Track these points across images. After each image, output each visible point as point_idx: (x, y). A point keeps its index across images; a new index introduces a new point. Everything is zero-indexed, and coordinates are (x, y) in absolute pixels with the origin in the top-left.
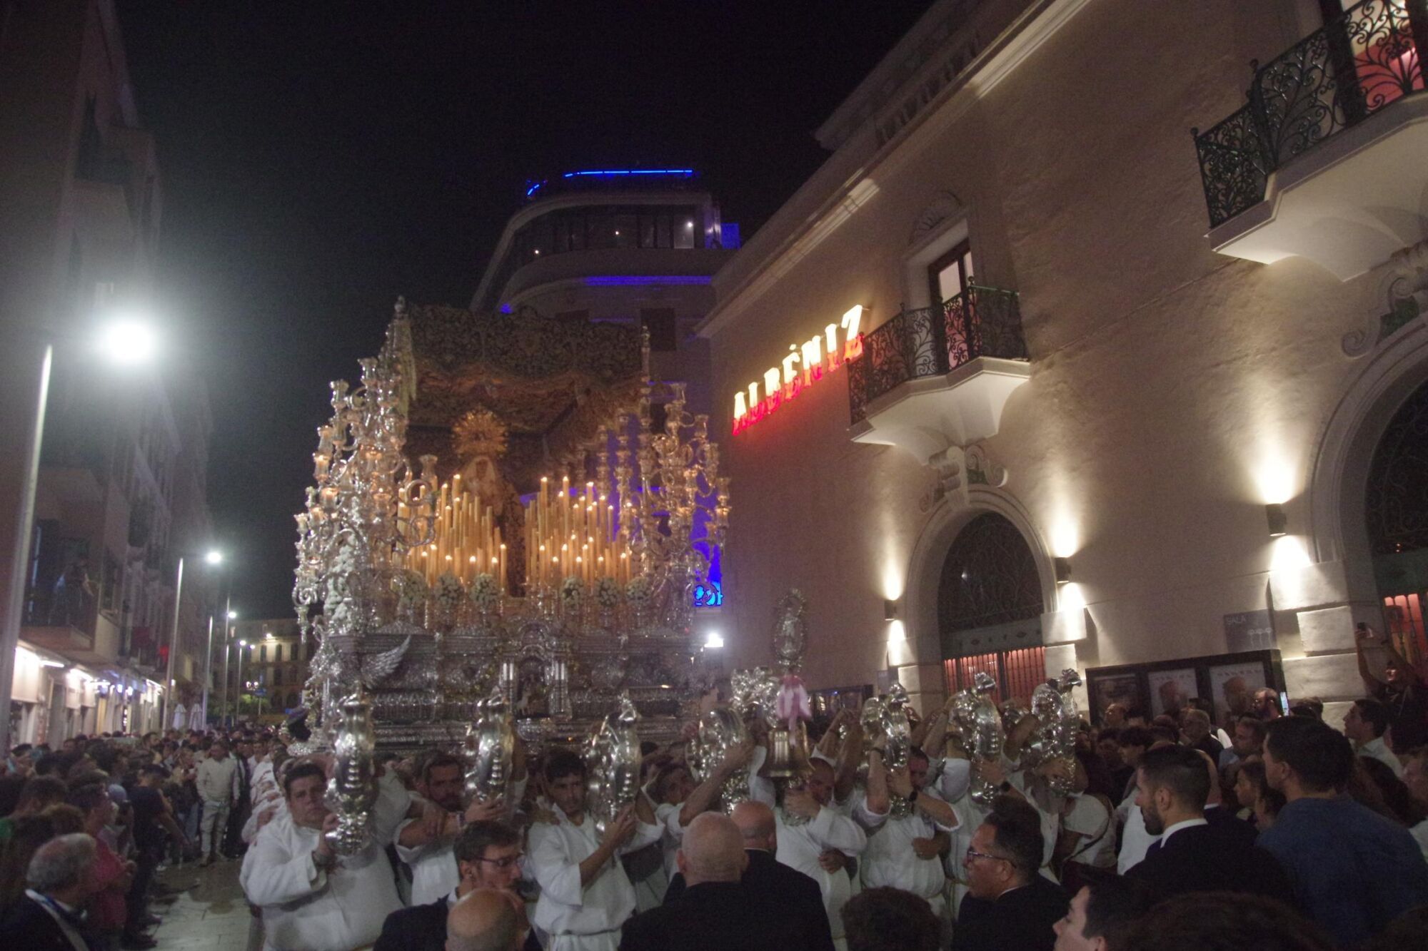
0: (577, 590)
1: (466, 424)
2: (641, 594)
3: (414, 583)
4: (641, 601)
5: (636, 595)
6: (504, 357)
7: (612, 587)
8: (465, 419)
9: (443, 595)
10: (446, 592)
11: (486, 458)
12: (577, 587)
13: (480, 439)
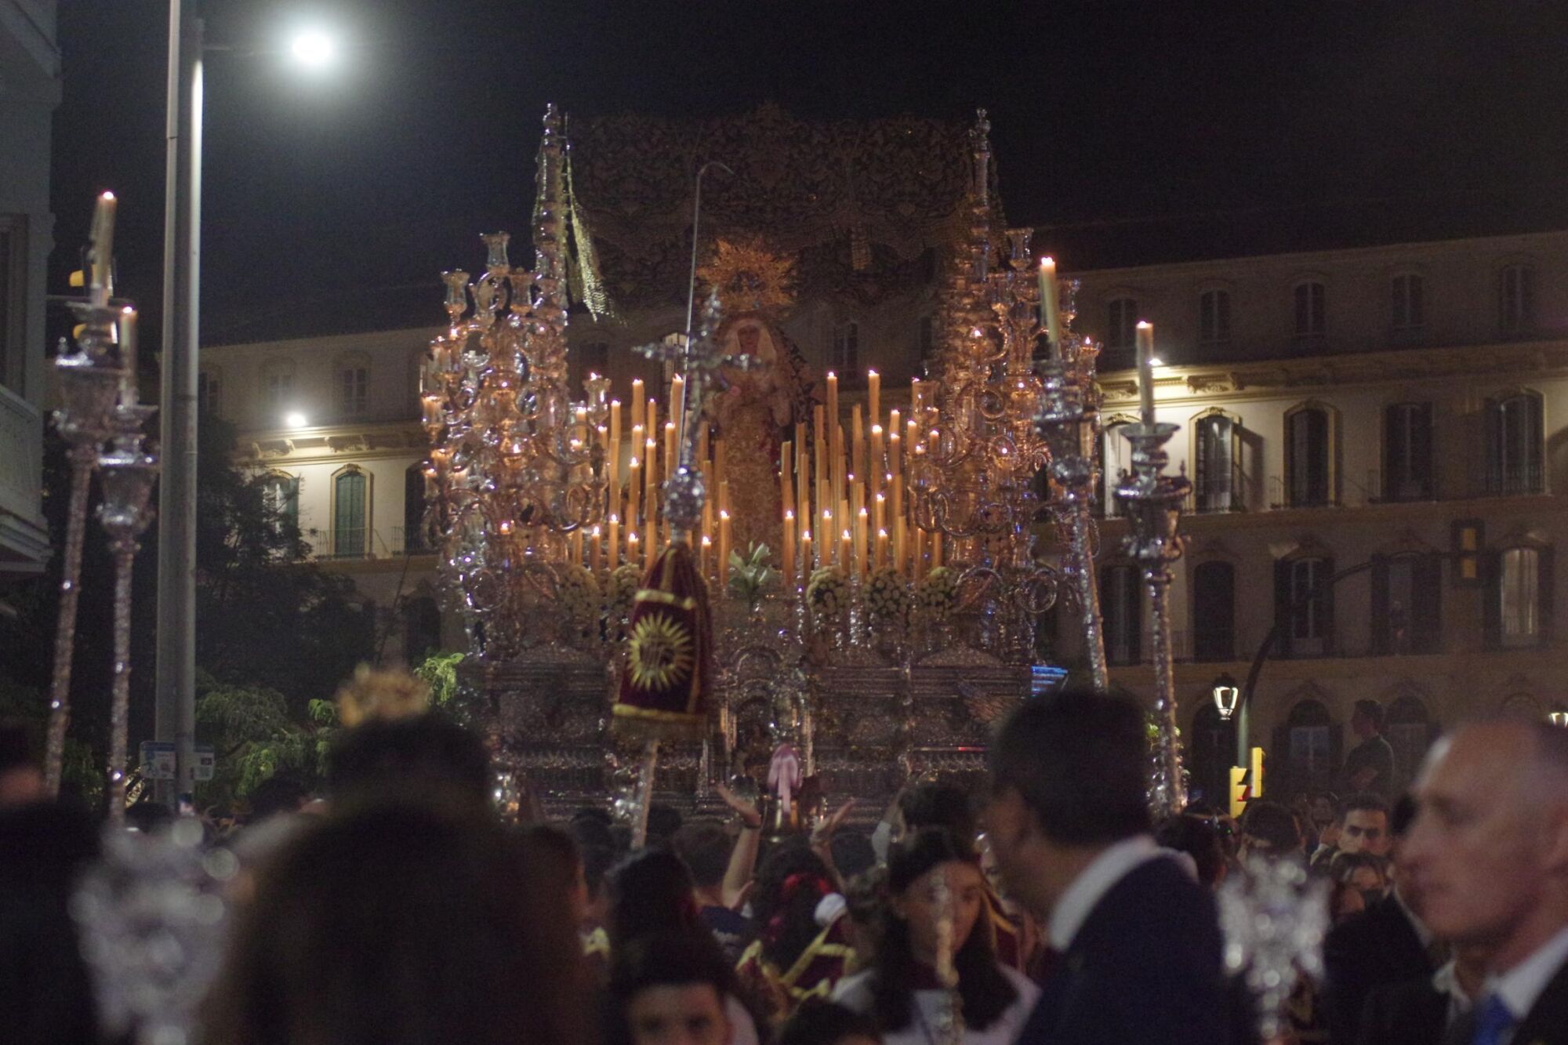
0: (832, 591)
1: (716, 262)
2: (941, 597)
3: (574, 585)
4: (941, 609)
5: (933, 599)
6: (725, 195)
7: (891, 586)
8: (716, 252)
9: (620, 602)
10: (623, 597)
11: (754, 323)
12: (832, 586)
13: (741, 289)
